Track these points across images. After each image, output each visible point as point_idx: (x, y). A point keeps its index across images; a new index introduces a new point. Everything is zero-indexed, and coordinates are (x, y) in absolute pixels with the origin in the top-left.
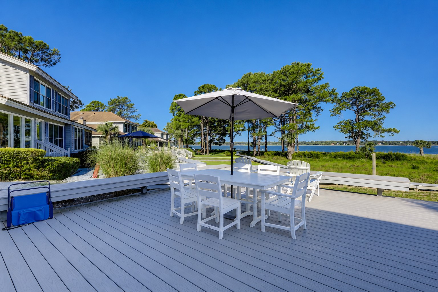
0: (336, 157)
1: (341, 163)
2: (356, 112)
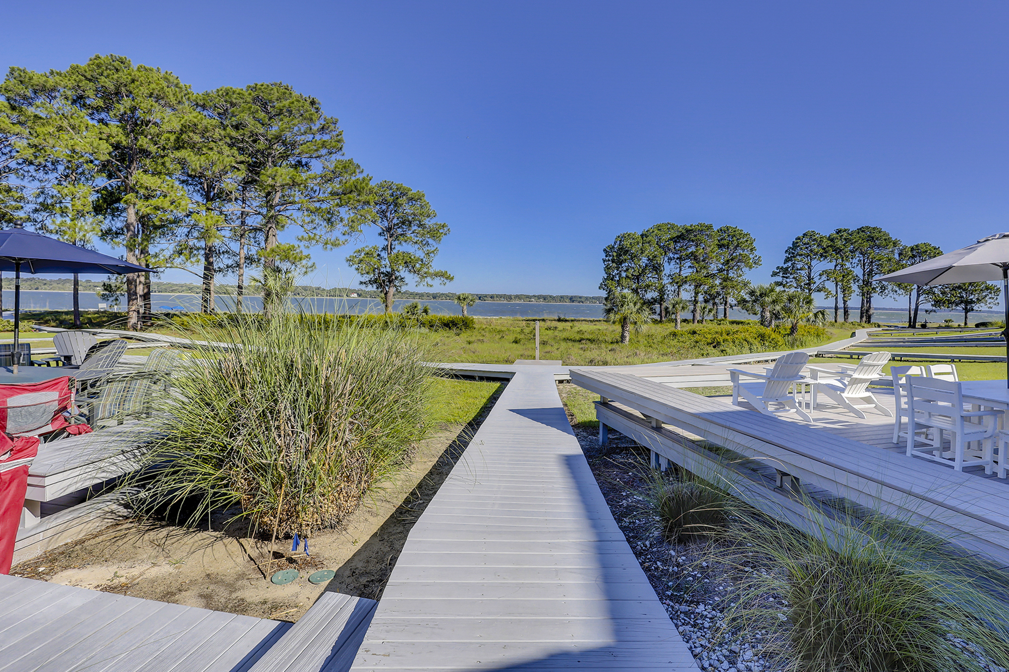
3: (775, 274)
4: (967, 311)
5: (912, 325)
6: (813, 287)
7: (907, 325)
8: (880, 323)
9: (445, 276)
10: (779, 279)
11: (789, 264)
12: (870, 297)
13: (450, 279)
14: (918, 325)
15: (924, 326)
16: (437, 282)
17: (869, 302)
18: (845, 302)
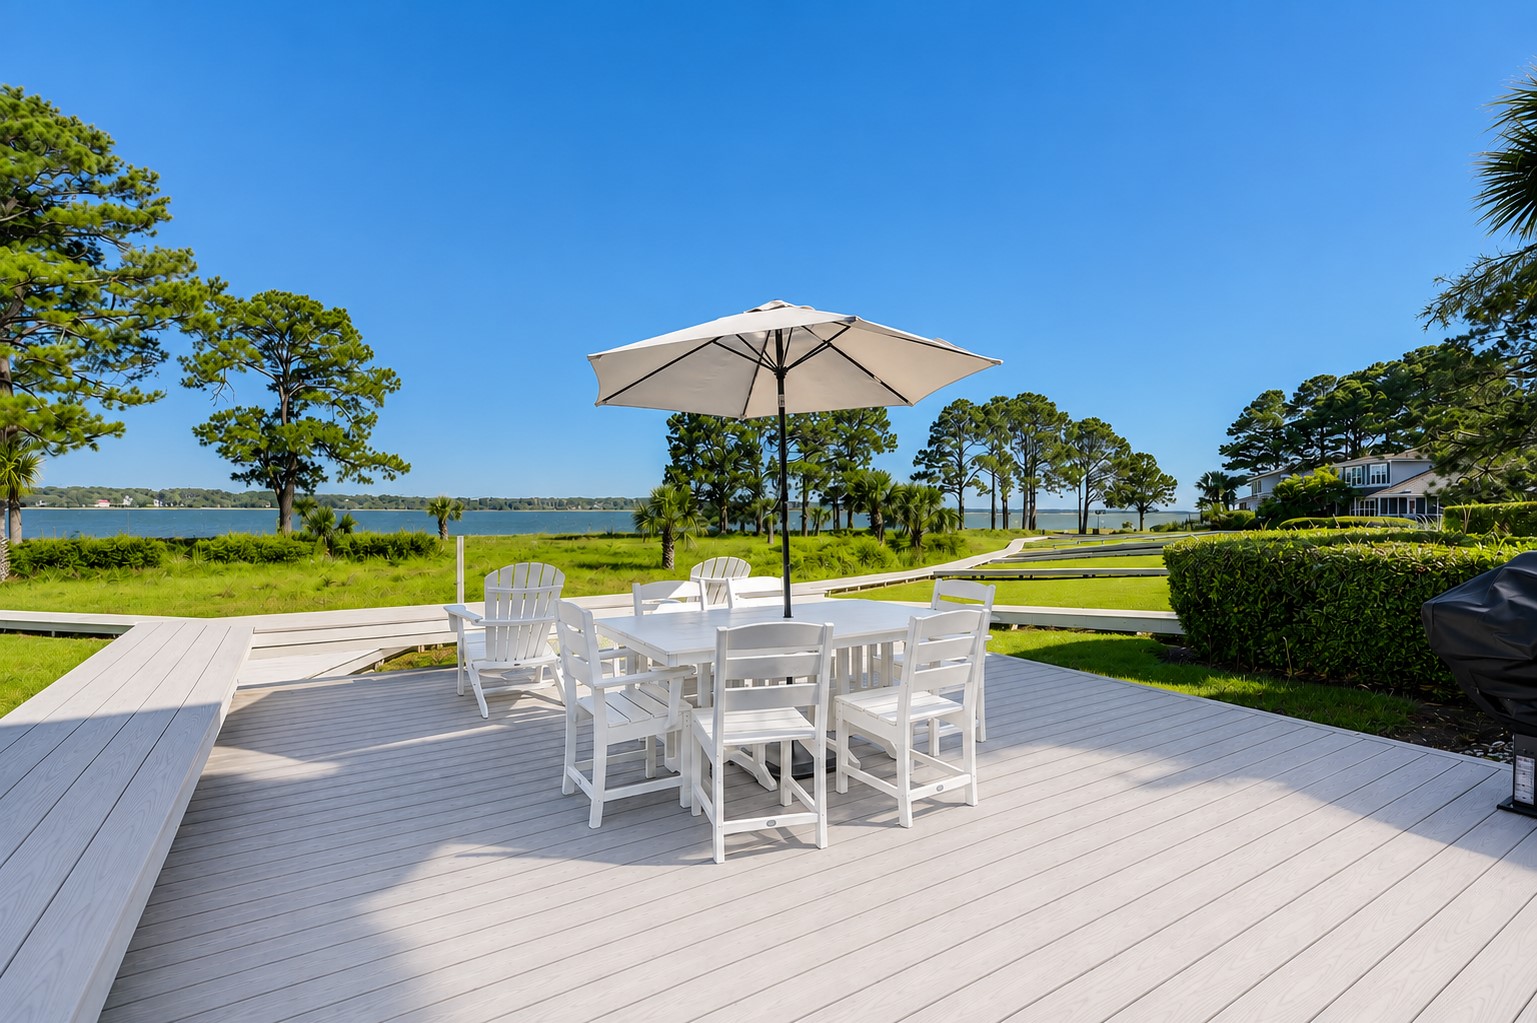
0: (226, 555)
1: (245, 577)
2: (280, 384)
3: (917, 462)
4: (1142, 510)
5: (1082, 531)
6: (966, 480)
7: (1078, 532)
8: (1046, 530)
9: (394, 466)
10: (921, 468)
11: (934, 448)
12: (1034, 494)
13: (404, 469)
14: (1089, 531)
15: (1096, 532)
16: (377, 475)
17: (1033, 501)
18: (1004, 500)
